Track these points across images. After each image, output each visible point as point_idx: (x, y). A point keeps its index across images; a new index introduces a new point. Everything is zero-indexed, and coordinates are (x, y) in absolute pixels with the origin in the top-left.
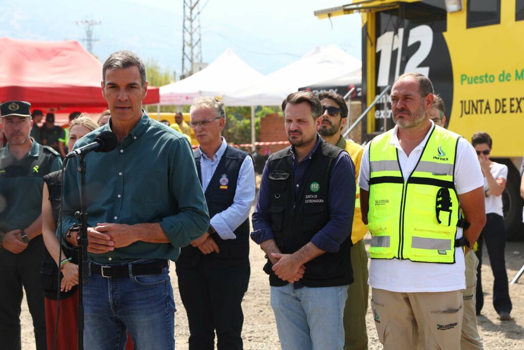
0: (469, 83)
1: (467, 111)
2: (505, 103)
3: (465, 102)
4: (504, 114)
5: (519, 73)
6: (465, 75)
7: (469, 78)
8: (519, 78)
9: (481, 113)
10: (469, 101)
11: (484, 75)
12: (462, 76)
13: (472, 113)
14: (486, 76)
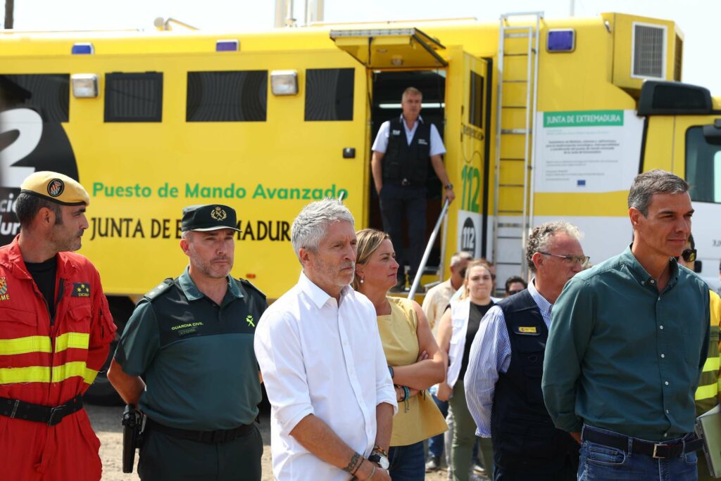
0: (107, 194)
1: (103, 231)
2: (167, 225)
3: (100, 220)
4: (166, 240)
5: (192, 188)
6: (101, 185)
7: (106, 188)
8: (192, 195)
9: (127, 236)
10: (107, 220)
11: (134, 186)
12: (95, 184)
13: (112, 235)
14: (137, 188)
